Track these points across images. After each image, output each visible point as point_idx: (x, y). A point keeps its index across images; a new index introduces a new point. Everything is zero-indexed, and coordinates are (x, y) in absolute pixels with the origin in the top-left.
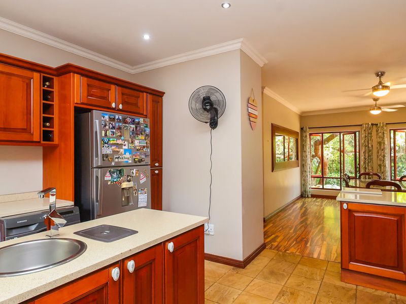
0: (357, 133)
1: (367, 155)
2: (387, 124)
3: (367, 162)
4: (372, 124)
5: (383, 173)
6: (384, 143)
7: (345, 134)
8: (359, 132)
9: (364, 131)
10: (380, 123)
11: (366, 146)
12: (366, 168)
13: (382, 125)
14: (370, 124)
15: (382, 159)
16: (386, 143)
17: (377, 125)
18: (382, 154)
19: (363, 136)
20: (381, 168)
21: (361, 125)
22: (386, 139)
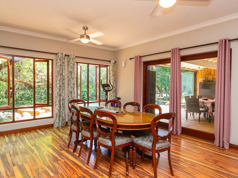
0: (50, 62)
1: (62, 83)
5: (73, 98)
6: (74, 73)
8: (52, 60)
9: (60, 59)
13: (72, 57)
14: (64, 54)
15: (73, 86)
17: (69, 56)
18: (73, 82)
20: (72, 94)
21: (57, 54)
22: (75, 70)
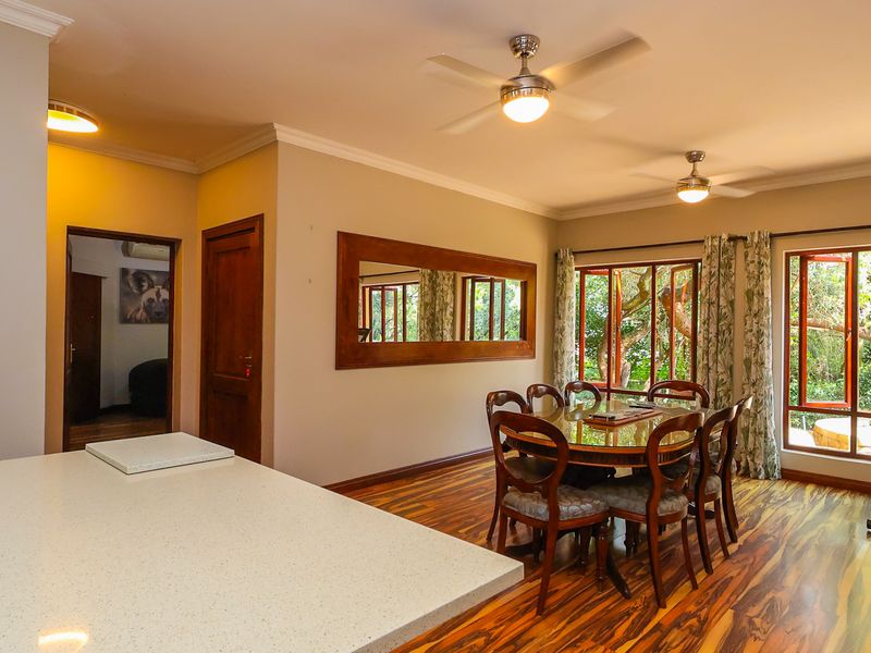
1: (713, 329)
2: (772, 236)
3: (713, 350)
4: (731, 239)
5: (754, 384)
6: (761, 294)
7: (678, 269)
10: (753, 234)
11: (710, 303)
12: (709, 369)
13: (756, 240)
14: (725, 237)
15: (754, 341)
16: (768, 294)
17: (746, 239)
18: (755, 326)
19: (704, 272)
20: (749, 369)
21: (703, 241)
22: (768, 282)
